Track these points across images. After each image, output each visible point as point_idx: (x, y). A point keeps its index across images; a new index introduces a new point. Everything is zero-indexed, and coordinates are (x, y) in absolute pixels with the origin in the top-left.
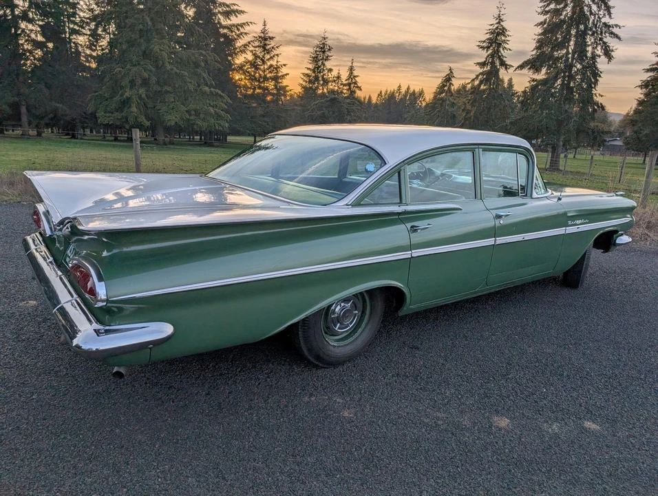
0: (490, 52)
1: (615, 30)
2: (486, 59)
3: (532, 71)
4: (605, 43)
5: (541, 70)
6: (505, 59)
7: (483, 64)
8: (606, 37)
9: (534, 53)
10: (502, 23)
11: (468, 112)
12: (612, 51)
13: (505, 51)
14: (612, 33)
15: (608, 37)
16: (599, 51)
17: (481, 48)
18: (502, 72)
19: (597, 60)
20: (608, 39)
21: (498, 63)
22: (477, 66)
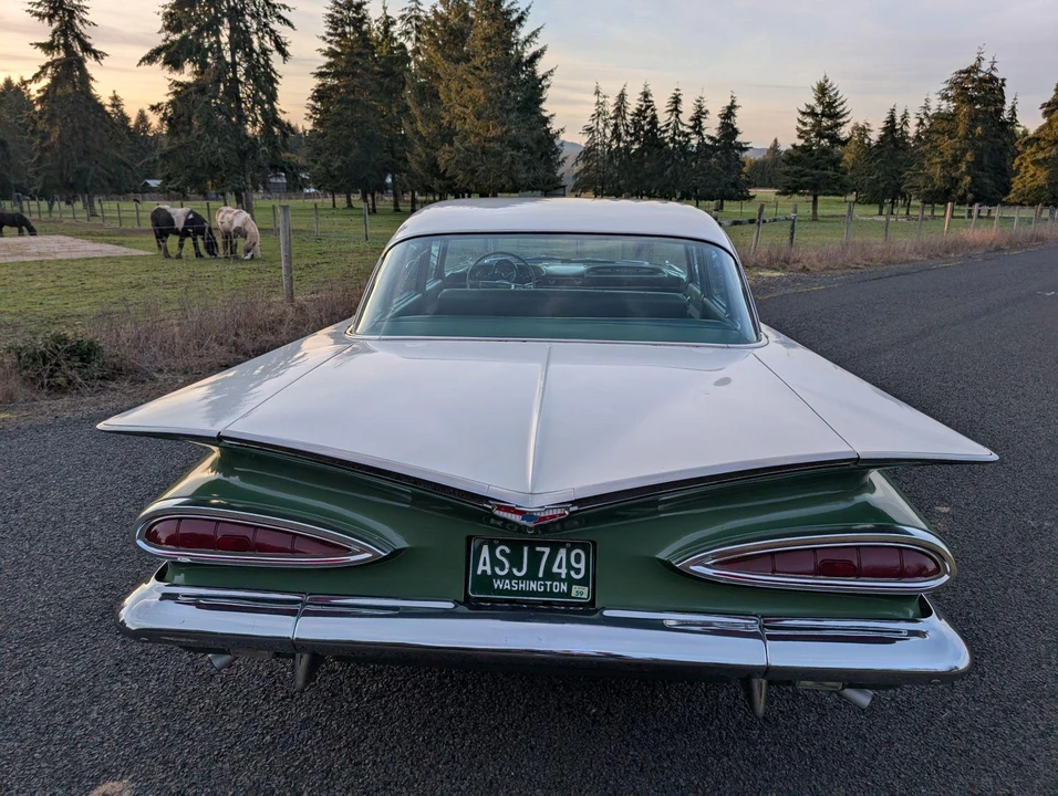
0: (56, 25)
1: (283, 13)
2: (53, 36)
3: (167, 67)
4: (273, 31)
5: (183, 68)
6: (88, 40)
7: (48, 47)
8: (273, 22)
9: (163, 36)
11: (45, 136)
12: (285, 44)
13: (86, 25)
14: (279, 17)
15: (276, 22)
16: (269, 44)
17: (37, 14)
18: (90, 64)
19: (271, 57)
20: (276, 26)
21: (77, 47)
22: (39, 50)
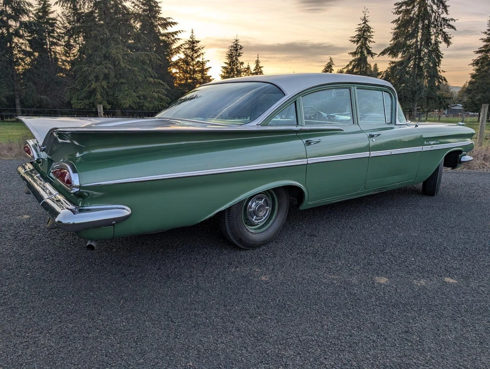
0: (359, 44)
1: (451, 23)
2: (357, 49)
3: (391, 56)
4: (444, 33)
5: (398, 55)
6: (370, 49)
7: (354, 54)
8: (445, 28)
9: (392, 42)
10: (367, 23)
12: (450, 38)
13: (371, 43)
14: (449, 25)
16: (440, 39)
17: (353, 41)
18: (369, 59)
19: (439, 45)
20: (446, 30)
21: (365, 52)
22: (351, 55)
